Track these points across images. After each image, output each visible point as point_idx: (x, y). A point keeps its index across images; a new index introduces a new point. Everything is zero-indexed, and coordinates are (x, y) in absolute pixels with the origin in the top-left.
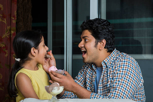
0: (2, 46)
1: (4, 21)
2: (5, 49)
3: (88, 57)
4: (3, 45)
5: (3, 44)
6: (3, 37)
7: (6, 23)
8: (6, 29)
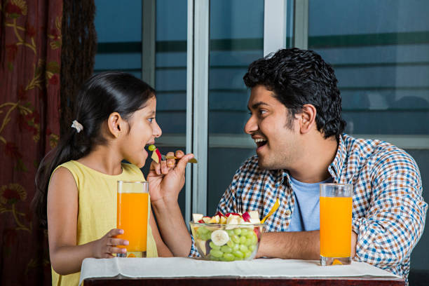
0: (26, 114)
1: (29, 46)
2: (33, 121)
3: (273, 155)
4: (28, 110)
5: (27, 107)
6: (26, 89)
7: (34, 49)
8: (34, 65)
